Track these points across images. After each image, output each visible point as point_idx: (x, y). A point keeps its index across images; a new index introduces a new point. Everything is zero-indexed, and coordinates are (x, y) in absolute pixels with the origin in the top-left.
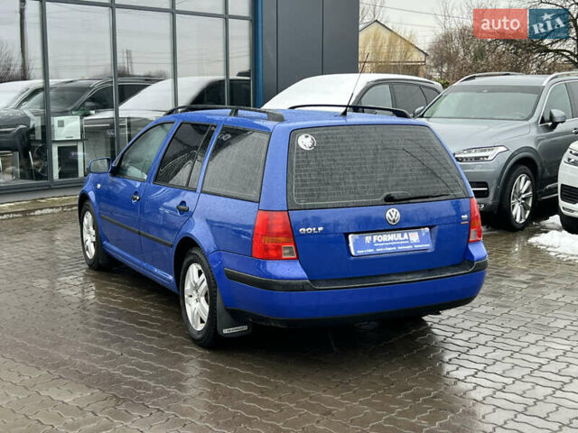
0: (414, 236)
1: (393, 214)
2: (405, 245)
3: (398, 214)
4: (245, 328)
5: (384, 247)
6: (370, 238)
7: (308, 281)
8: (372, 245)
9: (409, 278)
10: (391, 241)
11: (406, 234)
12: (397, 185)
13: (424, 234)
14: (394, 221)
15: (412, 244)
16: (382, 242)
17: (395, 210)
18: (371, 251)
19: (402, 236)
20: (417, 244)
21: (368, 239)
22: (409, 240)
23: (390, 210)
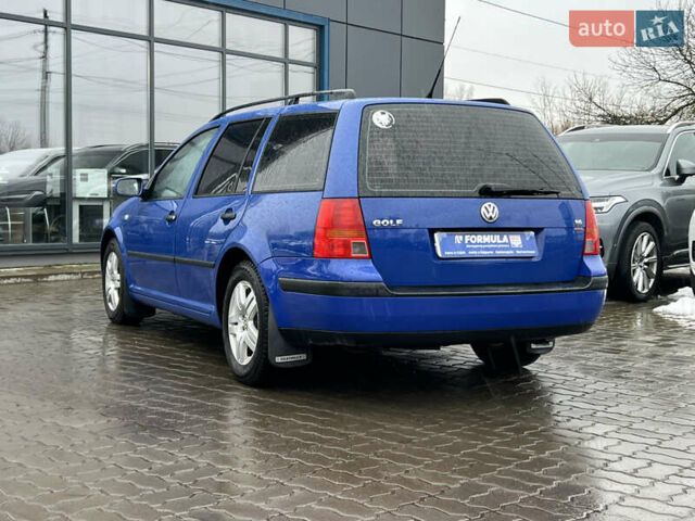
0: (516, 240)
1: (490, 210)
2: (503, 249)
3: (496, 209)
4: (304, 357)
5: (479, 249)
6: (461, 237)
7: (383, 284)
8: (463, 246)
9: (511, 290)
10: (487, 243)
11: (505, 237)
12: (494, 176)
13: (528, 239)
14: (491, 218)
15: (513, 249)
16: (476, 244)
17: (493, 205)
18: (462, 253)
19: (501, 239)
20: (519, 249)
21: (458, 238)
22: (509, 244)
23: (486, 205)
